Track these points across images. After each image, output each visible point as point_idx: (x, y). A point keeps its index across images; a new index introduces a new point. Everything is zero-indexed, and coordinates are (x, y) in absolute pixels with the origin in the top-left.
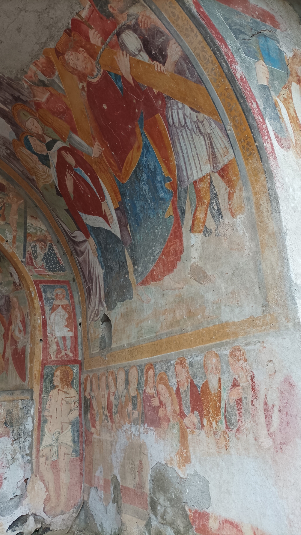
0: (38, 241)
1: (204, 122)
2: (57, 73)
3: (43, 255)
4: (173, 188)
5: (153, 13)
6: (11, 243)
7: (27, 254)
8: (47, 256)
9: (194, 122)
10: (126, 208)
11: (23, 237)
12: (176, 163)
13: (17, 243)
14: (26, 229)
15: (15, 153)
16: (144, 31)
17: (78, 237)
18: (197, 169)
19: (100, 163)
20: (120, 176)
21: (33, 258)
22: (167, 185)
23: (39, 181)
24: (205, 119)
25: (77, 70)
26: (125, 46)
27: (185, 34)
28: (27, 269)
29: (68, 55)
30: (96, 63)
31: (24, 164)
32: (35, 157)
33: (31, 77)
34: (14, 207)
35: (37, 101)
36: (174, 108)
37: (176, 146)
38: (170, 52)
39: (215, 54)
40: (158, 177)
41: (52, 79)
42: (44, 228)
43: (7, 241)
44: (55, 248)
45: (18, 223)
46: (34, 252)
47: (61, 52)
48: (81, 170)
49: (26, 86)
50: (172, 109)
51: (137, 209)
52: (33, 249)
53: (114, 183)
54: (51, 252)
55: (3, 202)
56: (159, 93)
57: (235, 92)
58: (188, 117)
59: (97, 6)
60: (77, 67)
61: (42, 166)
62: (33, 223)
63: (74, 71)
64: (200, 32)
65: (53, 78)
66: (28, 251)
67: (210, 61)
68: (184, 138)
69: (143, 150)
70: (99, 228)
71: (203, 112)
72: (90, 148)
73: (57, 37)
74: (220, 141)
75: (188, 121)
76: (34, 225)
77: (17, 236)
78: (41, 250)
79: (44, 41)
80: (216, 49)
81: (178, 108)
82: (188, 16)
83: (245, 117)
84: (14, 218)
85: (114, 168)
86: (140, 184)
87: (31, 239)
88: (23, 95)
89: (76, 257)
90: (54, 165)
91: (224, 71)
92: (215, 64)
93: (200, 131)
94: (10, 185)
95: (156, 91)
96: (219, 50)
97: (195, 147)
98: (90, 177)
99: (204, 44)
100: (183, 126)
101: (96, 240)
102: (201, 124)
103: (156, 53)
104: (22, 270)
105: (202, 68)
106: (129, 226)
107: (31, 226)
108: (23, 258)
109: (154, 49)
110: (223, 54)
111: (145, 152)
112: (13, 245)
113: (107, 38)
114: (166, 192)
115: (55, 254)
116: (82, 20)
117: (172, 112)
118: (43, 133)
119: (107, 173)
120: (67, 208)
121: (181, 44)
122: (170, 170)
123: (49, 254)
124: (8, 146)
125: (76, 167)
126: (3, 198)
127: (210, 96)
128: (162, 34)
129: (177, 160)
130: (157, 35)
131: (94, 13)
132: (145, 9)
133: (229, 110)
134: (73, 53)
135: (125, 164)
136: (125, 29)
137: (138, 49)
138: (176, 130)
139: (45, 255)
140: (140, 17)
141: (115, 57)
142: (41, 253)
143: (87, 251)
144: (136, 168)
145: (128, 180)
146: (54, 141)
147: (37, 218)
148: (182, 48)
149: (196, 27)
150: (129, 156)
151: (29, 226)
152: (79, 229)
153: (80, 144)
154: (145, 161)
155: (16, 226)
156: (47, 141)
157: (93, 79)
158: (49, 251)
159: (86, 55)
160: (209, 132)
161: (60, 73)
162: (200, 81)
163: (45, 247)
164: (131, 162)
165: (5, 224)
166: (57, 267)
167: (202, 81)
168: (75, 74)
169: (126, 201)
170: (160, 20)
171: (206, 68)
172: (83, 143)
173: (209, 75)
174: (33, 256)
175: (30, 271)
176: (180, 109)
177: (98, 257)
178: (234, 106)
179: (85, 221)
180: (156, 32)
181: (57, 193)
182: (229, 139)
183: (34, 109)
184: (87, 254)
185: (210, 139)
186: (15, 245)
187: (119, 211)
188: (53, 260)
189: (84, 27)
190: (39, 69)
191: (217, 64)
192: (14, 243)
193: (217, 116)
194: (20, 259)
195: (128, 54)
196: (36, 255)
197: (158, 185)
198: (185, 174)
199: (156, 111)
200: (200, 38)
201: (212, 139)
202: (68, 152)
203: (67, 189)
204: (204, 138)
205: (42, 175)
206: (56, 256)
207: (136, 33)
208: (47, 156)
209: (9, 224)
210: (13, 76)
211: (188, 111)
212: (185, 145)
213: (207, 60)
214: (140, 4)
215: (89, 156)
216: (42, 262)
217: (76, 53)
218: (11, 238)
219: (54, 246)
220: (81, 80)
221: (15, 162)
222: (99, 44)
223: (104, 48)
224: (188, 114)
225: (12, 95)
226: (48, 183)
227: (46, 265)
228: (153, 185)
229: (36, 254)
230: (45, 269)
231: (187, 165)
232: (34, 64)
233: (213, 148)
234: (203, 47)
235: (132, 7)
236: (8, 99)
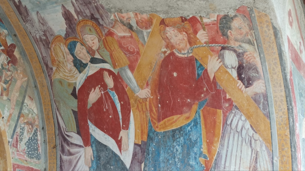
0: (27, 123)
1: (258, 142)
2: (149, 30)
3: (27, 140)
4: (206, 165)
5: (259, 58)
6: (6, 120)
7: (15, 135)
8: (30, 141)
9: (248, 135)
10: (148, 149)
11: (17, 116)
12: (218, 150)
13: (11, 121)
14: (21, 109)
15: (50, 43)
16: (244, 61)
17: (73, 138)
18: (235, 166)
19: (140, 103)
20: (155, 124)
21: (19, 140)
22: (202, 160)
23: (58, 73)
24: (259, 140)
25: (169, 40)
26: (223, 58)
27: (274, 84)
28: (11, 150)
29: (170, 28)
30: (190, 48)
31: (52, 54)
32: (70, 57)
33: (123, 17)
34: (19, 83)
35: (113, 32)
36: (237, 116)
37: (225, 139)
38: (256, 85)
39: (288, 109)
40: (195, 149)
41: (141, 30)
42: (35, 111)
43: (3, 118)
44: (38, 133)
45: (17, 101)
46: (21, 134)
47: (166, 24)
48: (116, 95)
49: (112, 17)
50: (235, 115)
51: (159, 157)
52: (21, 131)
53: (145, 124)
54: (34, 138)
55: (12, 76)
56: (229, 99)
57: (291, 141)
58: (245, 129)
59: (220, 24)
60: (171, 39)
61: (72, 67)
62: (28, 104)
63: (166, 39)
64: (285, 91)
65: (143, 30)
66: (17, 132)
67: (282, 111)
68: (234, 139)
69: (191, 122)
70: (106, 146)
71: (260, 134)
72: (137, 88)
73: (172, 15)
74: (265, 162)
75: (244, 132)
76: (29, 106)
77: (13, 115)
78: (28, 133)
79: (158, 10)
80: (290, 107)
81: (240, 118)
82: (283, 77)
83: (291, 161)
84: (15, 95)
85: (153, 115)
86: (173, 142)
87: (23, 120)
88: (103, 20)
89: (59, 153)
90: (87, 74)
91: (289, 123)
92: (285, 115)
93: (251, 144)
94: (22, 59)
95: (228, 97)
96: (292, 109)
97: (241, 151)
98: (121, 105)
99: (284, 99)
100: (238, 132)
101: (95, 152)
102: (254, 141)
103: (244, 78)
104: (6, 151)
105: (274, 110)
106: (145, 165)
107: (26, 106)
108: (11, 138)
109: (245, 74)
110: (294, 114)
111: (192, 125)
112: (7, 123)
113: (213, 44)
114: (198, 163)
115: (37, 140)
116: (201, 22)
117: (233, 117)
118: (97, 50)
119: (143, 114)
120: (76, 110)
121: (267, 87)
122: (209, 151)
123: (33, 138)
124: (48, 35)
125: (112, 89)
126: (13, 72)
127: (271, 130)
128: (257, 72)
129: (220, 149)
130: (253, 70)
131: (214, 25)
132: (255, 52)
133: (281, 149)
134: (176, 31)
135: (166, 119)
136: (231, 50)
137: (232, 66)
138: (230, 130)
139: (29, 140)
140: (248, 53)
141: (209, 57)
142: (26, 136)
143: (78, 155)
144: (177, 129)
145: (162, 131)
146: (104, 61)
147: (33, 100)
148: (266, 89)
149: (285, 86)
150: (175, 117)
151: (25, 106)
152: (79, 133)
153: (129, 79)
154: (189, 130)
155: (15, 104)
156: (95, 57)
157: (179, 53)
158: (33, 136)
159: (186, 38)
160: (258, 150)
161: (152, 32)
162: (268, 116)
163: (32, 131)
164: (174, 122)
165: (7, 100)
166: (35, 154)
167: (270, 117)
168: (166, 41)
169: (151, 145)
170: (262, 64)
171: (277, 113)
172: (134, 80)
173: (277, 118)
174: (20, 139)
175: (13, 153)
176: (242, 120)
177: (90, 168)
178: (286, 149)
179: (91, 131)
180: (253, 68)
181: (72, 93)
182: (273, 166)
183: (104, 33)
184: (76, 157)
185: (257, 155)
186: (8, 124)
187: (138, 148)
188: (34, 146)
189: (199, 26)
190: (136, 18)
191: (287, 116)
192: (8, 121)
193: (270, 145)
194: (8, 139)
195: (222, 63)
196: (21, 138)
197: (193, 154)
198: (223, 162)
199: (220, 108)
200: (283, 93)
201: (258, 156)
202: (111, 76)
203: (88, 97)
204: (252, 151)
205: (65, 72)
206: (37, 142)
207: (237, 57)
208: (86, 65)
209: (10, 100)
210: (106, 7)
211: (248, 125)
212: (233, 145)
213: (280, 109)
214: (254, 47)
215: (133, 92)
216: (25, 146)
217: (179, 32)
218: (7, 116)
219: (38, 132)
220: (167, 47)
221: (42, 47)
222: (203, 41)
223: (204, 46)
224: (247, 128)
225: (92, 15)
226: (67, 81)
227: (27, 150)
228: (187, 151)
229: (22, 136)
230: (25, 154)
231: (227, 158)
232: (135, 14)
233: (257, 163)
234: (282, 100)
235: (246, 44)
236: (85, 13)
